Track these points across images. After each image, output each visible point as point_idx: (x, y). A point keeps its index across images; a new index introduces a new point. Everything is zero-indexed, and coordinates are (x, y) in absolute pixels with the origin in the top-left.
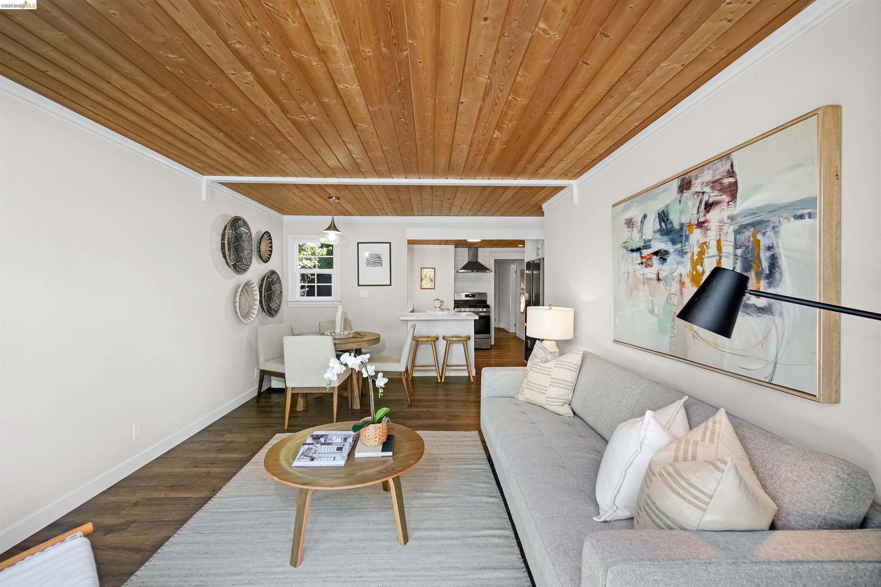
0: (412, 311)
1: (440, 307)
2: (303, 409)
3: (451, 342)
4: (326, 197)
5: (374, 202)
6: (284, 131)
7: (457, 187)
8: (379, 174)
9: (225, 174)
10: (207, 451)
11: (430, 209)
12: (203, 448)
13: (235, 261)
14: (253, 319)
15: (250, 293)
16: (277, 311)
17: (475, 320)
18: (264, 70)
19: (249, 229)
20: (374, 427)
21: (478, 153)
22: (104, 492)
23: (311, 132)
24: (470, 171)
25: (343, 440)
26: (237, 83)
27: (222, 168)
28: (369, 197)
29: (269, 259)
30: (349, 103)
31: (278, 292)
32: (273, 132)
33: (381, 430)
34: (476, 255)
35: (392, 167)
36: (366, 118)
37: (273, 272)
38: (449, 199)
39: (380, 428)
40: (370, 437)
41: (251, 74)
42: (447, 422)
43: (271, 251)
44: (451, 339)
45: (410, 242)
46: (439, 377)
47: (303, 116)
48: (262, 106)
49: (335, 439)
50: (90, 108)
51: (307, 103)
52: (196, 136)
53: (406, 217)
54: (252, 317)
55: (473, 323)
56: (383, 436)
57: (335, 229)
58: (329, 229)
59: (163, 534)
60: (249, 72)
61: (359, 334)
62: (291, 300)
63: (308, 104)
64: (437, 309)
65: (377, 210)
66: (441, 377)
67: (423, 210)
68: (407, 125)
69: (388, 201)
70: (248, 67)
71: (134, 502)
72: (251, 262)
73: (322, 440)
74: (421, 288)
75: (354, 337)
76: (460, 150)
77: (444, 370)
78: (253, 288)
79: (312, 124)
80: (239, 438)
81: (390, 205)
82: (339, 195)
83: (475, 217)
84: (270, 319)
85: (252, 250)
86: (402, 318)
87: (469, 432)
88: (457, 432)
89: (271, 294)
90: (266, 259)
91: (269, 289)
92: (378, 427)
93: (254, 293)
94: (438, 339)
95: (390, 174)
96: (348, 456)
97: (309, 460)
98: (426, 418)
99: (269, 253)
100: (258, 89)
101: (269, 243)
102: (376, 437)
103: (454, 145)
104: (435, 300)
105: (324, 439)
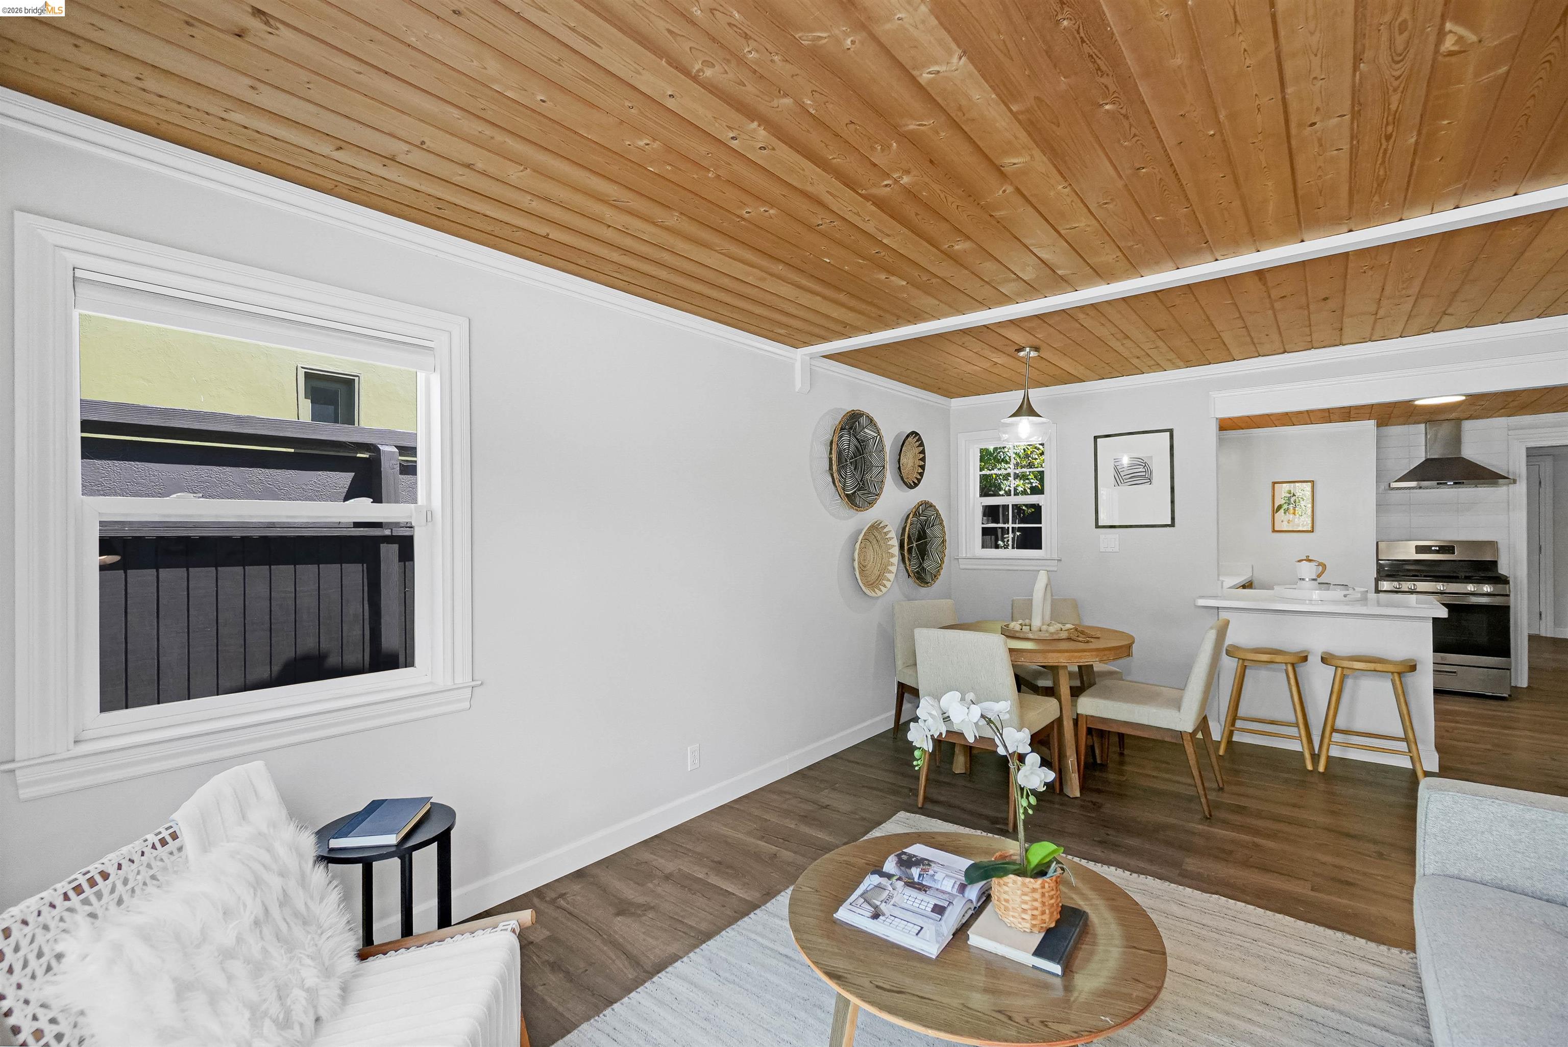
0: (1248, 585)
1: (1314, 580)
2: (963, 772)
3: (1346, 672)
4: (1012, 350)
5: (1119, 344)
6: (870, 228)
7: (1345, 257)
8: (1103, 274)
9: (826, 339)
10: (787, 813)
11: (1275, 337)
12: (785, 806)
13: (854, 488)
14: (886, 589)
15: (881, 542)
16: (935, 576)
17: (1434, 619)
18: (771, 104)
19: (878, 432)
20: (1019, 883)
21: (1390, 129)
22: (645, 843)
23: (917, 214)
24: (1376, 198)
25: (956, 886)
26: (748, 155)
27: (816, 330)
28: (1104, 332)
29: (919, 481)
30: (960, 114)
31: (938, 541)
32: (852, 237)
33: (1037, 895)
34: (1456, 440)
35: (1130, 248)
36: (1016, 138)
37: (927, 505)
38: (1325, 299)
39: (1034, 890)
40: (1010, 906)
41: (759, 126)
42: (1313, 894)
43: (923, 467)
44: (1346, 664)
45: (1226, 425)
46: (1307, 755)
47: (886, 183)
48: (809, 188)
49: (941, 880)
50: (615, 275)
51: (879, 148)
52: (750, 280)
53: (1211, 365)
54: (885, 586)
55: (1429, 626)
56: (1043, 913)
57: (1032, 412)
58: (1017, 414)
59: (673, 948)
60: (753, 121)
61: (1082, 632)
62: (964, 555)
63: (883, 150)
64: (1307, 584)
65: (1135, 361)
66: (1315, 758)
67: (1256, 341)
68: (1126, 117)
69: (1151, 334)
70: (751, 114)
71: (667, 871)
72: (881, 489)
73: (915, 872)
74: (1274, 531)
75: (1069, 639)
76: (1320, 140)
77: (1326, 741)
78: (886, 534)
79: (909, 192)
80: (841, 802)
81: (1161, 343)
82: (1037, 342)
83: (1432, 334)
84: (924, 590)
85: (884, 468)
86: (1201, 602)
87: (1383, 948)
88: (1339, 935)
89: (926, 544)
90: (913, 482)
91: (922, 535)
92: (1031, 886)
93: (889, 543)
94: (1305, 659)
95: (1133, 267)
96: (954, 935)
97: (869, 914)
98: (1246, 864)
99: (920, 470)
100: (784, 152)
101: (920, 453)
102: (1024, 911)
103: (1294, 131)
104: (1300, 561)
105: (919, 870)
